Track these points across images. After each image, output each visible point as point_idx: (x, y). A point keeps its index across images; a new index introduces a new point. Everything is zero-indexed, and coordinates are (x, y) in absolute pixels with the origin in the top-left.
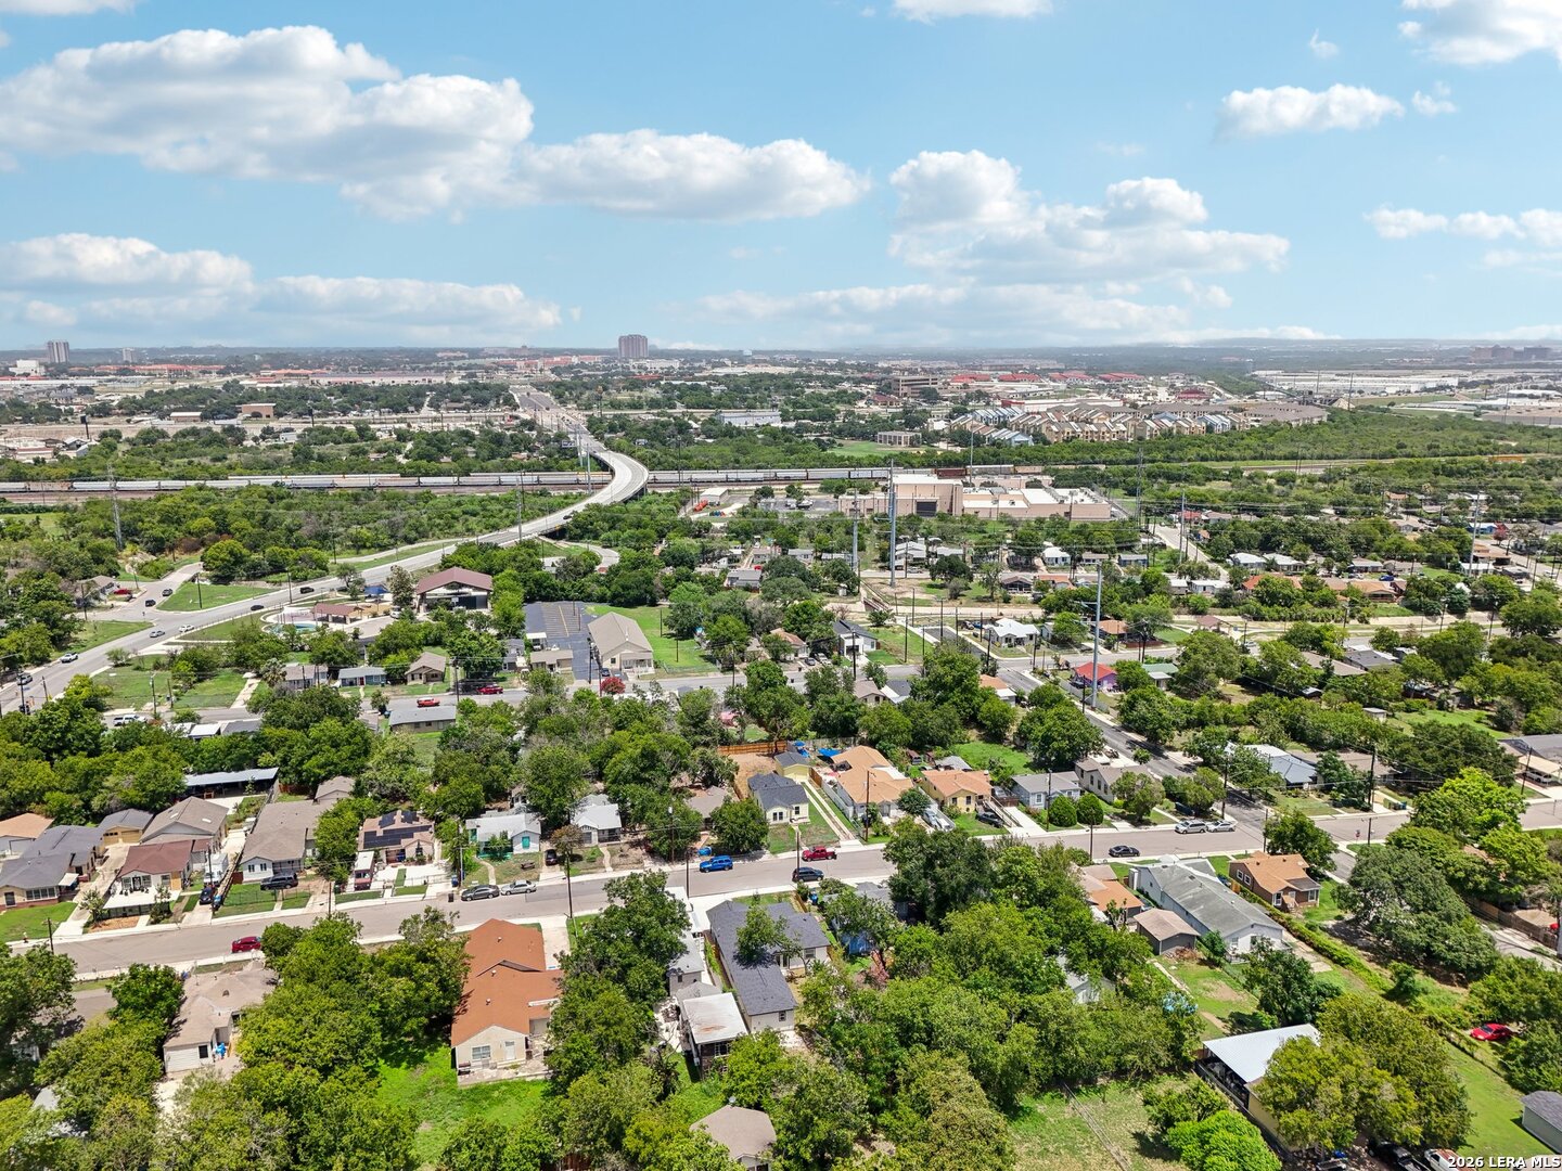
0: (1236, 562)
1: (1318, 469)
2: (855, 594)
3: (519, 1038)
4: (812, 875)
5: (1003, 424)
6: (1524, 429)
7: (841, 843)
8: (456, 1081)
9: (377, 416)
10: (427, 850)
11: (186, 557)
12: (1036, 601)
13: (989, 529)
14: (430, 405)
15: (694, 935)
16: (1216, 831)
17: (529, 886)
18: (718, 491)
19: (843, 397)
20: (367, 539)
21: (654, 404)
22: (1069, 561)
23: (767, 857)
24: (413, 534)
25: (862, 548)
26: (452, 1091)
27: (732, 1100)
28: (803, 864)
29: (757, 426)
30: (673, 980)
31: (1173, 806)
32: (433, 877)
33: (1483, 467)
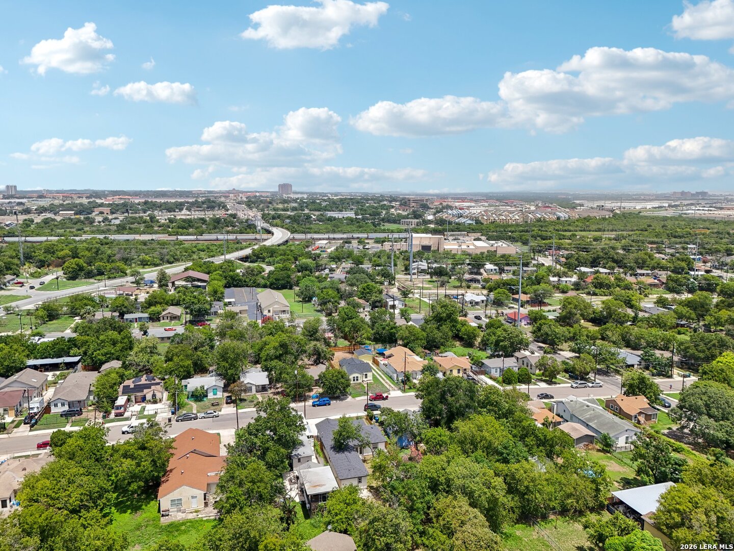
0: (580, 271)
1: (613, 235)
2: (393, 285)
3: (200, 493)
4: (376, 408)
5: (461, 216)
6: (705, 221)
7: (391, 392)
8: (160, 520)
9: (160, 214)
10: (158, 395)
11: (55, 269)
12: (484, 288)
13: (457, 257)
14: (187, 209)
15: (308, 437)
16: (593, 387)
17: (215, 414)
18: (325, 242)
19: (383, 207)
20: (149, 261)
21: (294, 209)
22: (498, 271)
23: (350, 399)
24: (172, 259)
25: (395, 265)
26: (156, 526)
27: (330, 527)
28: (369, 402)
29: (343, 217)
30: (295, 461)
31: (567, 375)
32: (161, 410)
33: (690, 234)
